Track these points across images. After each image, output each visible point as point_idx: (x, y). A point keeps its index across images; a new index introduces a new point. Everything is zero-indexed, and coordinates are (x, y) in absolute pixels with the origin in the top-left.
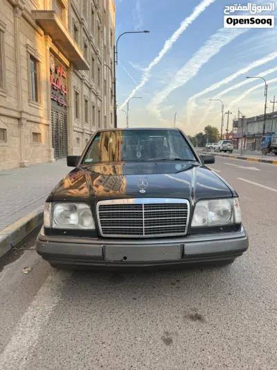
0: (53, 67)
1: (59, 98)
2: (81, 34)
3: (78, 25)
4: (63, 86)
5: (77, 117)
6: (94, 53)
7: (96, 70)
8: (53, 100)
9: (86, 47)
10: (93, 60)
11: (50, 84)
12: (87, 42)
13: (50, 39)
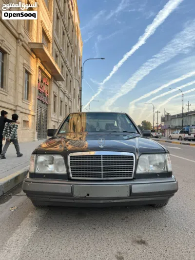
0: (40, 78)
1: (43, 99)
2: (60, 59)
3: (58, 53)
4: (46, 91)
5: (54, 112)
6: (67, 71)
7: (69, 81)
8: (38, 99)
9: (62, 67)
10: (67, 75)
11: (37, 89)
12: (64, 64)
13: (39, 61)
